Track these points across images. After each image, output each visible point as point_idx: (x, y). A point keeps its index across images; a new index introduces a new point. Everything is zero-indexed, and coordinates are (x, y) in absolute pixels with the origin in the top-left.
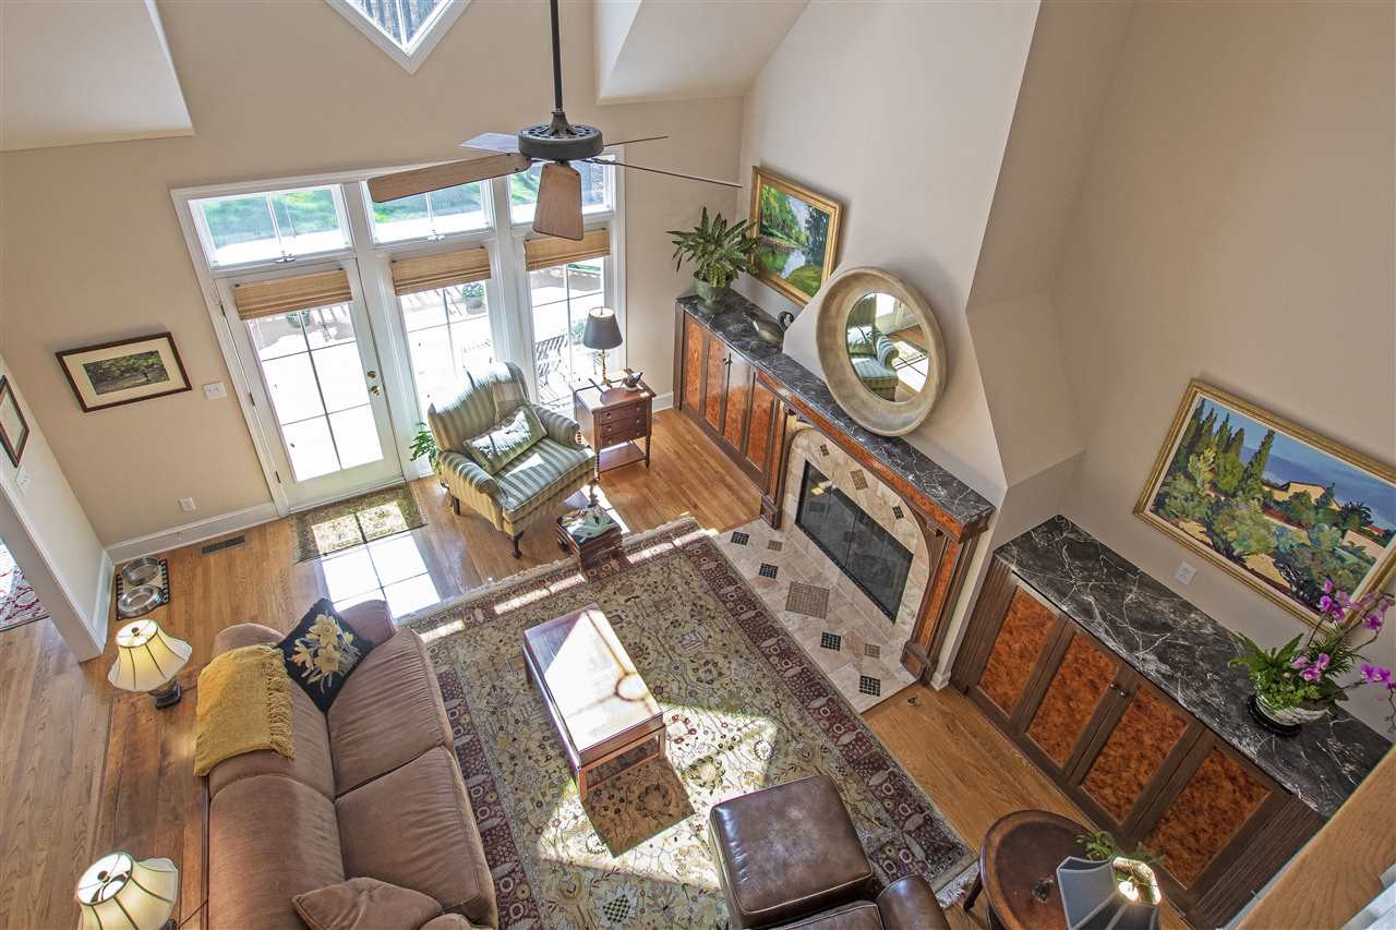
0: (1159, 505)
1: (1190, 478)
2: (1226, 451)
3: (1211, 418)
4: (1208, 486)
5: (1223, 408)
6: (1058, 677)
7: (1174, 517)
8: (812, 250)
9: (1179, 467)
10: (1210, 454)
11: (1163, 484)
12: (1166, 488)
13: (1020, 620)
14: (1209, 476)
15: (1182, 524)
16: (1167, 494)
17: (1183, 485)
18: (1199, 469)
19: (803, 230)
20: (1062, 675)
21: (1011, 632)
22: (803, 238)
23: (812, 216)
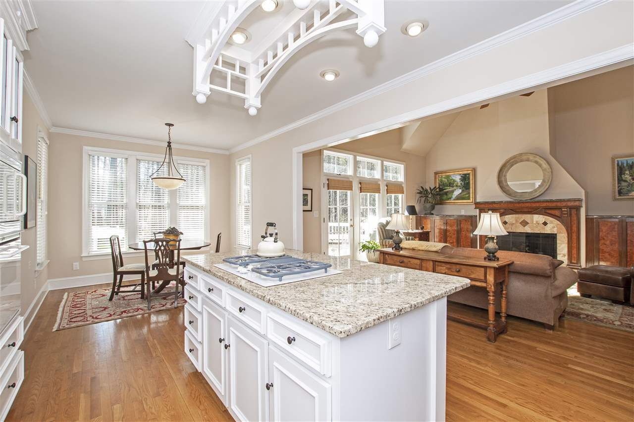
0: (620, 193)
1: (625, 181)
2: (631, 169)
3: (622, 164)
4: (631, 180)
5: (624, 160)
6: (628, 242)
7: (627, 194)
8: (463, 186)
9: (620, 180)
10: (627, 172)
11: (618, 187)
12: (620, 188)
13: (605, 232)
14: (630, 178)
15: (630, 194)
16: (621, 189)
17: (624, 184)
18: (626, 178)
19: (459, 182)
20: (630, 240)
21: (604, 239)
22: (459, 184)
23: (462, 177)
